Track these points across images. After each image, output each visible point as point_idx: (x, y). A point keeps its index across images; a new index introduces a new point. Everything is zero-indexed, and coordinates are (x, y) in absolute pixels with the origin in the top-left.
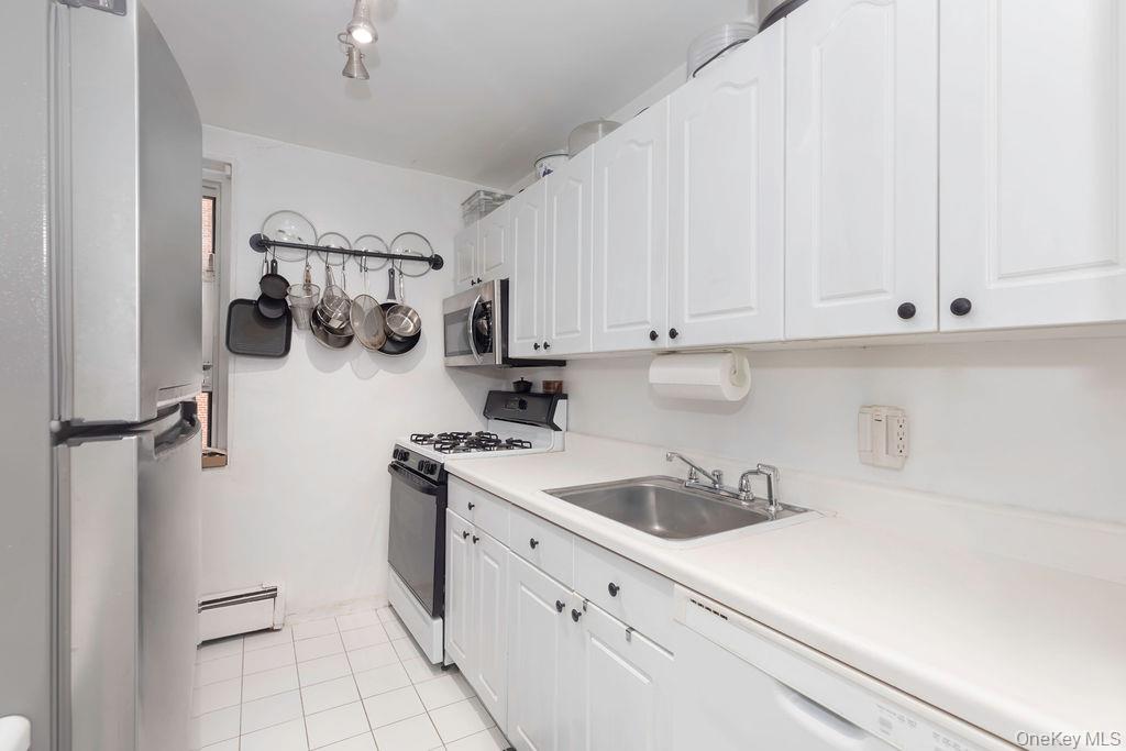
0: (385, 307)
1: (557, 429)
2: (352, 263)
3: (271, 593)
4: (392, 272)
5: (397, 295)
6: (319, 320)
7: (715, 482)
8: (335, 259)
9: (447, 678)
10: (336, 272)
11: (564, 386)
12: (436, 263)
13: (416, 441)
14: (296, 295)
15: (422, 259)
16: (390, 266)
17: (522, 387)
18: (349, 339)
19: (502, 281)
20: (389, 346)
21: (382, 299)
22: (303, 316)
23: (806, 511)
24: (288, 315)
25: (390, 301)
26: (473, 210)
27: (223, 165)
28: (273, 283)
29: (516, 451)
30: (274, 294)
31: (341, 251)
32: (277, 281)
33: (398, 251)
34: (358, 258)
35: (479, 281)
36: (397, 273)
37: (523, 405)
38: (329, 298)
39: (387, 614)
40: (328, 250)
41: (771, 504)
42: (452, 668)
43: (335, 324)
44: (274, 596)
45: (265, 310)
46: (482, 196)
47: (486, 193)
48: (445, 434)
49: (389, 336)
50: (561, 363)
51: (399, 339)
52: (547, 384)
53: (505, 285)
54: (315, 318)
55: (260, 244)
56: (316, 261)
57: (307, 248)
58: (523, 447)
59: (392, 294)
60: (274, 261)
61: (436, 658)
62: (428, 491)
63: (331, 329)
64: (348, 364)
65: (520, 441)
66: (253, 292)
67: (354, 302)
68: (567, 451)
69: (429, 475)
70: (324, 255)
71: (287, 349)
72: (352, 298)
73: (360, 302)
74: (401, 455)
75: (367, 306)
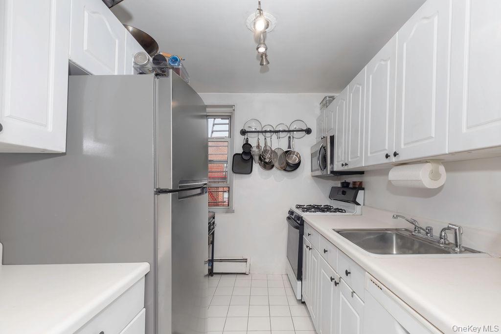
0: (287, 152)
1: (358, 204)
2: (274, 136)
3: (245, 261)
4: (290, 137)
5: (291, 147)
6: (261, 159)
7: (427, 233)
8: (268, 135)
9: (303, 306)
10: (268, 140)
11: (363, 183)
12: (308, 131)
13: (297, 208)
14: (255, 150)
15: (302, 130)
16: (289, 135)
17: (345, 185)
18: (273, 166)
19: (331, 136)
20: (288, 168)
21: (285, 149)
22: (256, 158)
23: (480, 252)
24: (252, 158)
25: (289, 150)
26: (324, 105)
27: (231, 106)
28: (247, 146)
29: (338, 213)
30: (247, 151)
31: (270, 132)
32: (248, 146)
33: (292, 129)
34: (277, 134)
35: (324, 137)
36: (292, 137)
37: (344, 193)
38: (265, 151)
39: (285, 277)
40: (266, 132)
41: (457, 246)
42: (304, 303)
43: (267, 160)
44: (246, 262)
45: (244, 157)
46: (328, 99)
47: (330, 97)
48: (310, 205)
49: (288, 164)
50: (362, 173)
51: (292, 165)
52: (354, 183)
53: (332, 138)
54: (260, 159)
55: (243, 132)
56: (261, 136)
57: (258, 132)
58: (342, 212)
59: (289, 147)
60: (247, 138)
61: (299, 298)
62: (297, 228)
63: (266, 163)
64: (273, 176)
65: (341, 209)
66: (240, 151)
67: (274, 151)
68: (363, 215)
69: (298, 221)
70: (264, 134)
71: (251, 171)
72: (273, 150)
73: (276, 151)
74: (291, 213)
75: (279, 153)
